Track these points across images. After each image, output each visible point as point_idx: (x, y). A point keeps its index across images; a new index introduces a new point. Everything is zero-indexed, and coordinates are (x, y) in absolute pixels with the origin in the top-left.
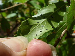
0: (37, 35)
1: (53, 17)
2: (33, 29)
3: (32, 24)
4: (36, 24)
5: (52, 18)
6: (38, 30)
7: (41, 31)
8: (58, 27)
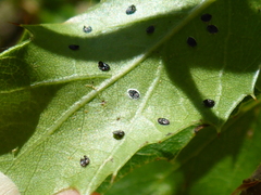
0: (85, 163)
1: (215, 22)
2: (65, 114)
3: (57, 80)
4: (85, 81)
5: (212, 29)
6: (100, 125)
7: (119, 136)
8: (248, 98)
